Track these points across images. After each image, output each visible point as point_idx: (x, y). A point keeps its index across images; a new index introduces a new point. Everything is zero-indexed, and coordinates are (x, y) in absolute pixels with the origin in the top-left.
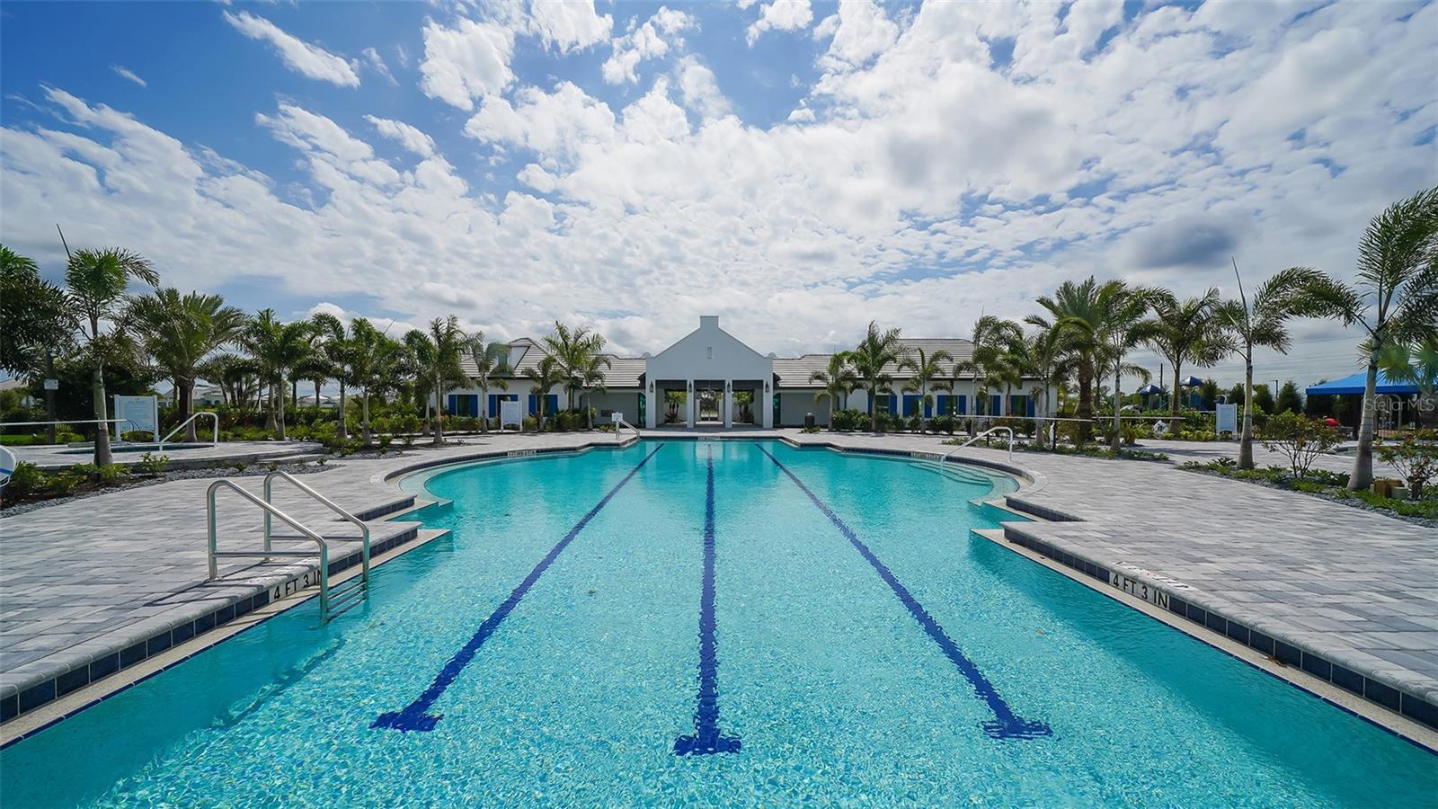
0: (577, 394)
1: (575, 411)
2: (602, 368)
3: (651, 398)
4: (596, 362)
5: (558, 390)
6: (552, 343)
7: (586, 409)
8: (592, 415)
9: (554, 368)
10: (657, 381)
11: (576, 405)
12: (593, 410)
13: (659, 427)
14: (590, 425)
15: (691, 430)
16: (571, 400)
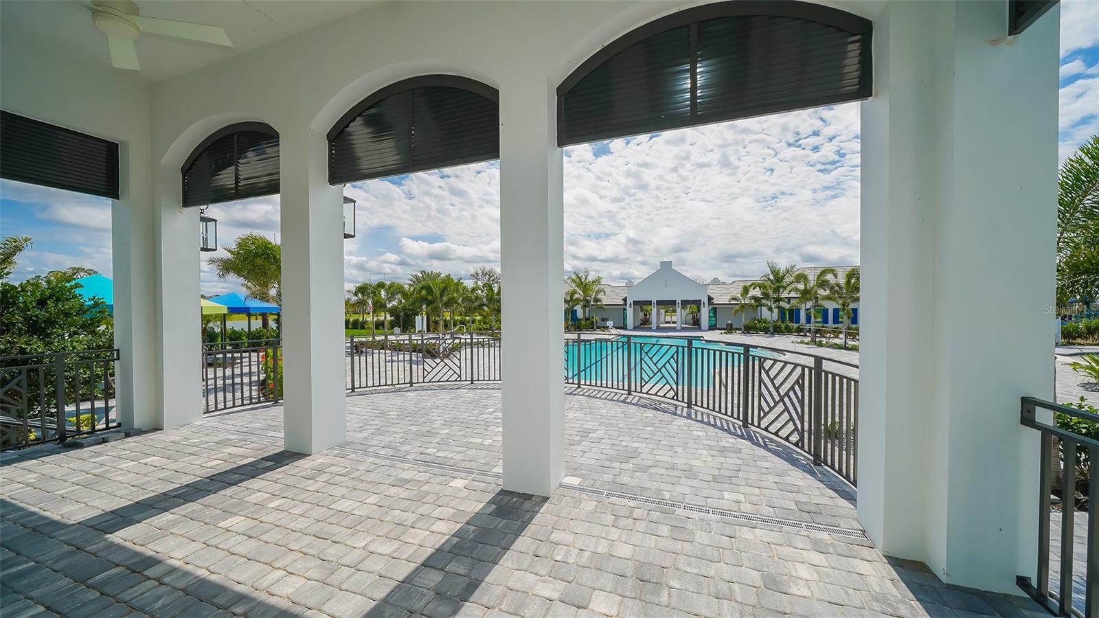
0: (587, 309)
1: (587, 319)
2: (600, 296)
3: (630, 311)
4: (597, 292)
5: (578, 308)
6: (573, 281)
7: (593, 317)
8: (596, 322)
9: (576, 296)
10: (634, 301)
11: (587, 316)
12: (597, 318)
13: (635, 328)
14: (595, 327)
15: (654, 331)
16: (584, 312)
